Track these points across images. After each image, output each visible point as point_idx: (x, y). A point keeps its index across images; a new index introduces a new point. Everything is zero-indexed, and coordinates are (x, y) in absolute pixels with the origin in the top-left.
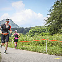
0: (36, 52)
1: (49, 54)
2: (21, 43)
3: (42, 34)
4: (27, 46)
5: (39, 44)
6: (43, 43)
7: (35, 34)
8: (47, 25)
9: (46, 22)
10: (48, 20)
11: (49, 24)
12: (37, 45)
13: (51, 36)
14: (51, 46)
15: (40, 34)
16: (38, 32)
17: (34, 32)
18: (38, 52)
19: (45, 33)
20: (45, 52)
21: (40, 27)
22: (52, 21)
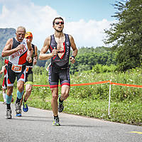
0: (80, 115)
2: (41, 92)
3: (98, 69)
5: (90, 94)
6: (100, 91)
7: (79, 69)
9: (107, 37)
12: (83, 97)
13: (122, 75)
14: (122, 99)
15: (91, 69)
16: (87, 63)
17: (76, 63)
18: (85, 115)
19: (105, 67)
20: (104, 115)
21: (93, 50)
22: (124, 34)
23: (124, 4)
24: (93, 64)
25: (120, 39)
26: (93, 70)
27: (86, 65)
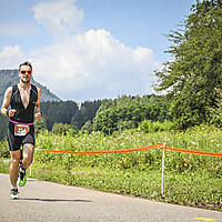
0: (122, 193)
1: (172, 202)
2: (65, 160)
3: (146, 127)
4: (88, 171)
5: (135, 163)
6: (149, 159)
7: (119, 126)
8: (164, 93)
9: (158, 82)
10: (167, 74)
11: (171, 89)
12: (125, 168)
13: (180, 136)
14: (181, 171)
15: (137, 126)
16: (130, 119)
17: (115, 119)
18: (128, 193)
19: (156, 124)
20: (155, 193)
21: (139, 99)
22: (183, 76)
23: (183, 34)
24: (140, 120)
25: (176, 84)
26: (139, 129)
27: (130, 122)
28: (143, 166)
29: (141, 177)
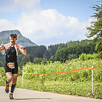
0: (71, 94)
1: (98, 98)
3: (83, 57)
4: (53, 83)
6: (86, 75)
7: (69, 58)
8: (92, 38)
10: (93, 28)
11: (95, 36)
12: (73, 80)
15: (78, 57)
16: (75, 53)
18: (75, 94)
19: (89, 55)
20: (89, 94)
23: (100, 6)
24: (80, 53)
25: (98, 33)
26: (79, 59)
27: (75, 55)
28: (82, 79)
29: (81, 85)
